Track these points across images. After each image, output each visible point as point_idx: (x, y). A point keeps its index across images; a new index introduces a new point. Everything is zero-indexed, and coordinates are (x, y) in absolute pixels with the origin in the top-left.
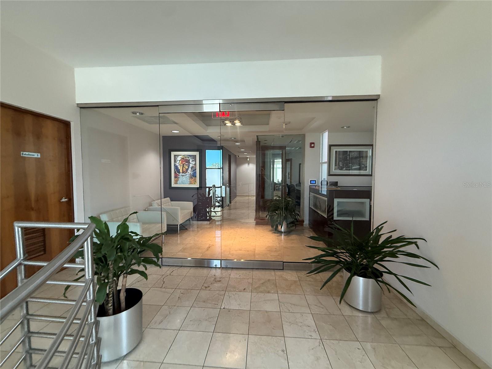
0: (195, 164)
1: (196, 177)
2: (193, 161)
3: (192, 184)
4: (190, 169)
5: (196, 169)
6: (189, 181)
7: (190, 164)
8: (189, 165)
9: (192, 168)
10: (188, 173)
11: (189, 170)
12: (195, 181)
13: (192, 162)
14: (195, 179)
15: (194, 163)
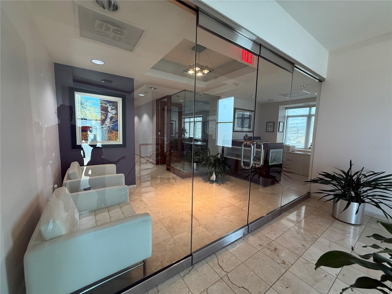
0: (117, 114)
1: (117, 131)
2: (112, 109)
3: (112, 140)
4: (108, 120)
5: (117, 121)
6: (107, 136)
7: (109, 113)
8: (107, 115)
9: (111, 118)
10: (106, 125)
11: (106, 121)
12: (117, 137)
13: (112, 111)
14: (116, 133)
15: (114, 112)
